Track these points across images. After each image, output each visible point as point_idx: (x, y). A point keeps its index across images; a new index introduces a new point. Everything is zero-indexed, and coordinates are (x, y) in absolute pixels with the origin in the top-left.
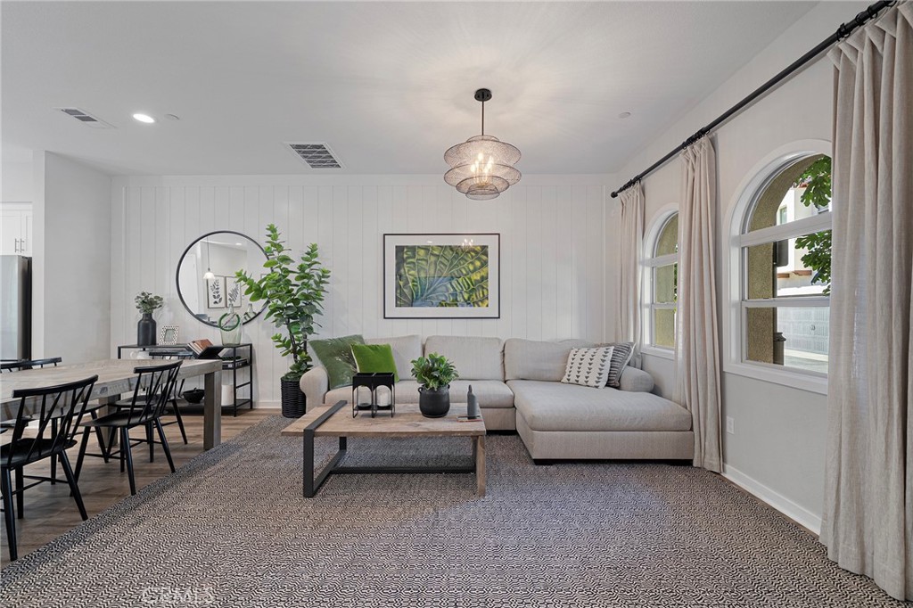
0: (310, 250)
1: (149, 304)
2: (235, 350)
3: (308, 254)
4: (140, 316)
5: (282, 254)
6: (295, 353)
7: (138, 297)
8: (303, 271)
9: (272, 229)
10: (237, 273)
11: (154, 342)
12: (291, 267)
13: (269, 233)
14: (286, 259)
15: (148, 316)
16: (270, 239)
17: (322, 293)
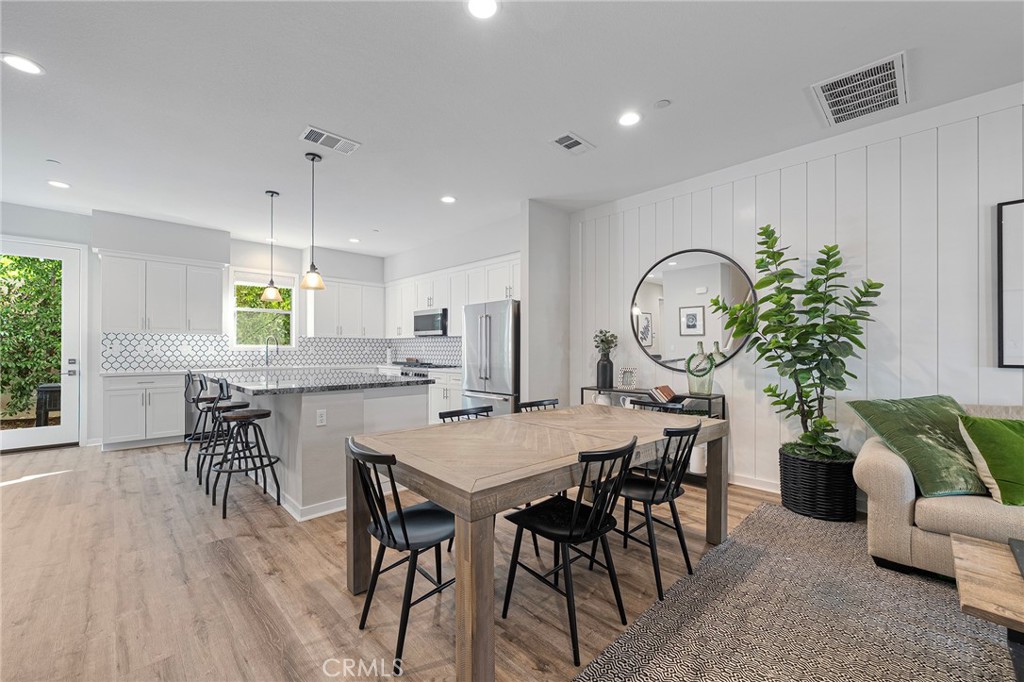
0: (825, 257)
1: (606, 343)
2: (710, 403)
3: (820, 262)
4: (599, 357)
5: (783, 266)
6: (805, 416)
7: (597, 336)
8: (816, 290)
9: (768, 234)
10: (712, 300)
11: (611, 386)
12: (797, 284)
13: (761, 239)
14: (788, 275)
15: (606, 356)
16: (763, 248)
17: (860, 323)
